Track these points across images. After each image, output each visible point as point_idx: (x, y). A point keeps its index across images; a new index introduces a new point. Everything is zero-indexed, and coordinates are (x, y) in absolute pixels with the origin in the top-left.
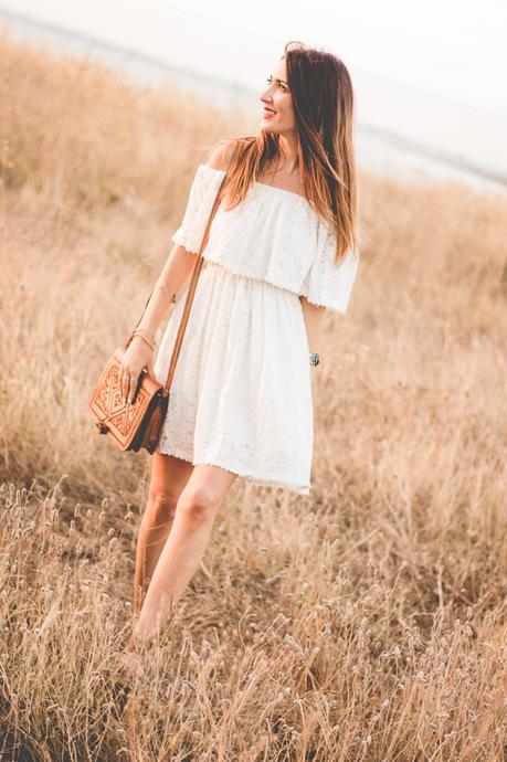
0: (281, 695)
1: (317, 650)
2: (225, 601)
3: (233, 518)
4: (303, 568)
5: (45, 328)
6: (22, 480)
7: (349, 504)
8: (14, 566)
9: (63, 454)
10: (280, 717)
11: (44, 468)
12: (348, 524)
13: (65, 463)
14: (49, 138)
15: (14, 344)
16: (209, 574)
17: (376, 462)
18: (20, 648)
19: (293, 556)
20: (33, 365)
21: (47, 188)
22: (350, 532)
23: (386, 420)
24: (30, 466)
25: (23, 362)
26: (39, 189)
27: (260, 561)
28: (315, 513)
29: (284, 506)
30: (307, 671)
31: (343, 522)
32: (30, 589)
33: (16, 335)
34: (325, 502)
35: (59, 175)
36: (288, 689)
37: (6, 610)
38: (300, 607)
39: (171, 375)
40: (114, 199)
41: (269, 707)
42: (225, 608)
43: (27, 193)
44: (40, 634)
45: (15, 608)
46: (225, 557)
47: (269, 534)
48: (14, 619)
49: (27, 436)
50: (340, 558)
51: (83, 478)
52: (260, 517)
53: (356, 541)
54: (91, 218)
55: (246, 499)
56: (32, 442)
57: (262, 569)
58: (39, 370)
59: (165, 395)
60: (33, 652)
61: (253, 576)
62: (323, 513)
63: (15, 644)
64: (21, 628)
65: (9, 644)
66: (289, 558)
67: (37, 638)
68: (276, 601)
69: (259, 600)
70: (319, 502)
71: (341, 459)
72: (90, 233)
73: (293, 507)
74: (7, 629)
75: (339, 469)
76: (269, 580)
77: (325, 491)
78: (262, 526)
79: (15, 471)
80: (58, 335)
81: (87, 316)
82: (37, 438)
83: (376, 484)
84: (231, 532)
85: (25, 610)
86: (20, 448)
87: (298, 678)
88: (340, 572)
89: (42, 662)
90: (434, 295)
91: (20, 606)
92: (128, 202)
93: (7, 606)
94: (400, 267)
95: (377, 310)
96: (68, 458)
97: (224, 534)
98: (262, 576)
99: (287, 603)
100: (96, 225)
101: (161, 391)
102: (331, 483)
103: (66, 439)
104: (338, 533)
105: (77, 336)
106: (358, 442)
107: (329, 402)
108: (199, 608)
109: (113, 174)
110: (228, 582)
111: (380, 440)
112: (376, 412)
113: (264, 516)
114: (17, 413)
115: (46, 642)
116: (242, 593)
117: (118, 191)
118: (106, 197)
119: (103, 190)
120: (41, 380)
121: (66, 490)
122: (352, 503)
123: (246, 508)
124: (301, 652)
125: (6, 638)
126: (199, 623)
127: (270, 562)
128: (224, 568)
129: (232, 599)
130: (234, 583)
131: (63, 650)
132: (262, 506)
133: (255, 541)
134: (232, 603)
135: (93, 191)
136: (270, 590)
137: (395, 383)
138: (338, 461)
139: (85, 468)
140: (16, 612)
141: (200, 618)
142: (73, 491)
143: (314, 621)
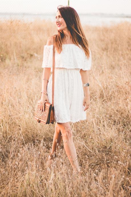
0: (122, 178)
1: (128, 163)
2: (98, 157)
3: (93, 134)
4: (116, 141)
5: (25, 97)
6: (32, 141)
7: (123, 120)
8: (38, 165)
9: (40, 130)
10: (123, 184)
11: (37, 136)
12: (125, 125)
13: (42, 133)
14: (9, 44)
15: (18, 104)
16: (91, 151)
17: (127, 106)
18: (46, 188)
19: (113, 139)
20: (24, 108)
21: (12, 58)
22: (126, 127)
23: (126, 93)
24: (33, 136)
25: (22, 108)
26: (10, 59)
27: (104, 143)
28: (115, 125)
29: (106, 125)
30: (127, 169)
31: (123, 125)
32: (44, 171)
33: (17, 101)
34: (117, 121)
35: (15, 54)
36: (123, 176)
37: (39, 178)
38: (119, 152)
39: (53, 100)
40: (32, 55)
41: (120, 183)
42: (98, 159)
43: (7, 61)
44: (50, 182)
45: (41, 177)
46: (94, 145)
47: (104, 135)
48: (42, 180)
49: (29, 128)
50: (125, 136)
51: (48, 135)
52: (100, 131)
53: (129, 129)
54: (27, 62)
55: (95, 127)
56: (31, 129)
57: (105, 145)
58: (26, 109)
59: (53, 106)
60: (50, 188)
61: (103, 148)
62: (117, 124)
63: (45, 187)
64: (45, 182)
65: (43, 187)
66: (112, 140)
67: (50, 184)
68: (112, 153)
69: (107, 154)
70: (115, 122)
71: (117, 108)
72: (28, 67)
73: (108, 125)
74: (41, 183)
75: (117, 111)
76: (108, 148)
77: (116, 118)
78: (101, 133)
79: (29, 139)
80: (29, 98)
81: (35, 90)
82: (32, 128)
83: (129, 112)
84: (94, 138)
85: (44, 177)
86: (28, 132)
87: (125, 172)
88: (127, 139)
89: (53, 190)
90: (127, 55)
91: (43, 176)
92: (36, 55)
93: (39, 177)
94: (116, 50)
95: (114, 63)
96: (42, 131)
97: (92, 138)
98: (106, 147)
99: (115, 152)
100: (29, 64)
101: (51, 105)
102: (117, 115)
103: (40, 126)
104: (123, 129)
105: (34, 96)
106: (120, 102)
107: (109, 93)
108: (91, 161)
109: (29, 49)
110: (97, 152)
111: (126, 99)
112: (122, 92)
113: (101, 130)
114: (24, 123)
115: (53, 184)
116: (102, 153)
117: (32, 53)
118: (29, 56)
119: (28, 54)
120: (28, 111)
121: (45, 140)
122: (124, 119)
123: (96, 130)
124: (124, 165)
125: (42, 186)
126: (93, 165)
127: (107, 143)
128: (95, 148)
129: (99, 156)
130: (99, 151)
131: (58, 184)
132: (100, 128)
133: (101, 138)
134: (100, 157)
135: (25, 55)
136: (109, 150)
137: (126, 82)
138: (116, 109)
139: (48, 132)
140: (42, 178)
141: (93, 164)
142: (47, 140)
143: (124, 155)
